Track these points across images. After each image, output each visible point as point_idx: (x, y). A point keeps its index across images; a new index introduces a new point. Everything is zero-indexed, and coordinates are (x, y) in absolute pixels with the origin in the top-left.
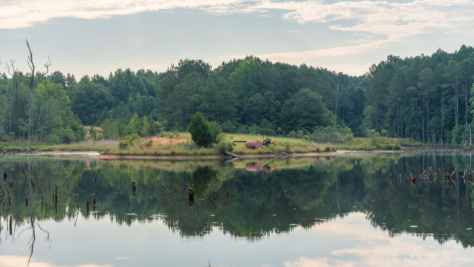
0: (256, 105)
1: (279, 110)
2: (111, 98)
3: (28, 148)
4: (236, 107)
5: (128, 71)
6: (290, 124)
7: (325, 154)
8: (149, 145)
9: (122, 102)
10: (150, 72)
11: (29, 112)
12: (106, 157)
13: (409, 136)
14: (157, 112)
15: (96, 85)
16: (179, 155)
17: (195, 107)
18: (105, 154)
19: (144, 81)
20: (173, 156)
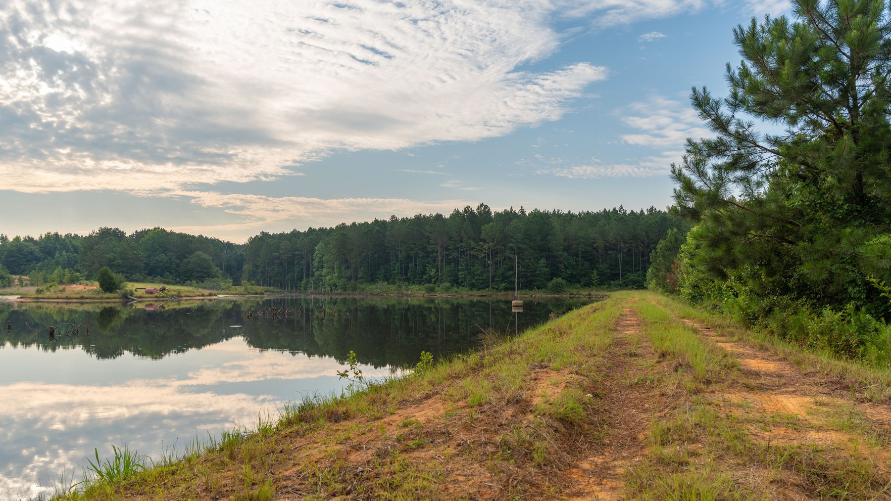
1: (178, 266)
2: (39, 254)
4: (144, 263)
5: (56, 234)
6: (186, 277)
7: (208, 298)
8: (63, 291)
9: (49, 258)
10: (76, 236)
12: (23, 300)
13: (274, 285)
14: (80, 266)
15: (26, 244)
16: (87, 298)
17: (111, 264)
18: (21, 298)
19: (70, 242)
20: (82, 299)
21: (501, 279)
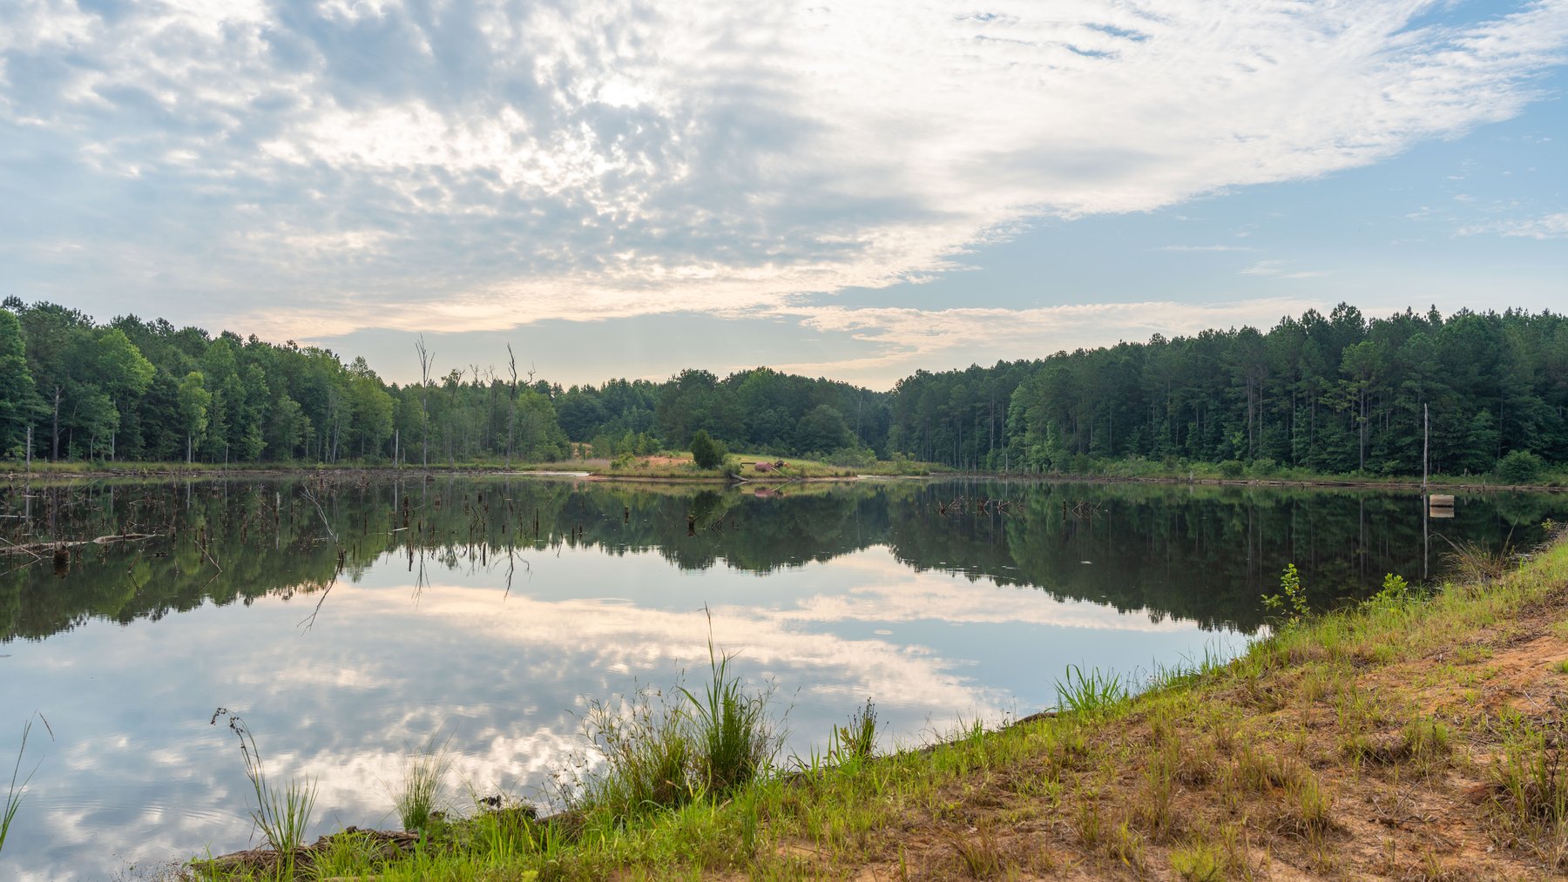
0: (767, 422)
1: (793, 428)
2: (603, 412)
3: (507, 466)
4: (745, 424)
5: (623, 381)
6: (806, 445)
7: (845, 479)
8: (645, 465)
9: (616, 417)
10: (648, 383)
11: (509, 426)
12: (596, 478)
13: (939, 460)
14: (656, 428)
15: (586, 396)
16: (679, 477)
17: (698, 423)
18: (595, 475)
19: (641, 392)
20: (672, 478)
21: (1386, 451)
